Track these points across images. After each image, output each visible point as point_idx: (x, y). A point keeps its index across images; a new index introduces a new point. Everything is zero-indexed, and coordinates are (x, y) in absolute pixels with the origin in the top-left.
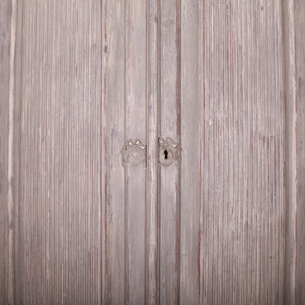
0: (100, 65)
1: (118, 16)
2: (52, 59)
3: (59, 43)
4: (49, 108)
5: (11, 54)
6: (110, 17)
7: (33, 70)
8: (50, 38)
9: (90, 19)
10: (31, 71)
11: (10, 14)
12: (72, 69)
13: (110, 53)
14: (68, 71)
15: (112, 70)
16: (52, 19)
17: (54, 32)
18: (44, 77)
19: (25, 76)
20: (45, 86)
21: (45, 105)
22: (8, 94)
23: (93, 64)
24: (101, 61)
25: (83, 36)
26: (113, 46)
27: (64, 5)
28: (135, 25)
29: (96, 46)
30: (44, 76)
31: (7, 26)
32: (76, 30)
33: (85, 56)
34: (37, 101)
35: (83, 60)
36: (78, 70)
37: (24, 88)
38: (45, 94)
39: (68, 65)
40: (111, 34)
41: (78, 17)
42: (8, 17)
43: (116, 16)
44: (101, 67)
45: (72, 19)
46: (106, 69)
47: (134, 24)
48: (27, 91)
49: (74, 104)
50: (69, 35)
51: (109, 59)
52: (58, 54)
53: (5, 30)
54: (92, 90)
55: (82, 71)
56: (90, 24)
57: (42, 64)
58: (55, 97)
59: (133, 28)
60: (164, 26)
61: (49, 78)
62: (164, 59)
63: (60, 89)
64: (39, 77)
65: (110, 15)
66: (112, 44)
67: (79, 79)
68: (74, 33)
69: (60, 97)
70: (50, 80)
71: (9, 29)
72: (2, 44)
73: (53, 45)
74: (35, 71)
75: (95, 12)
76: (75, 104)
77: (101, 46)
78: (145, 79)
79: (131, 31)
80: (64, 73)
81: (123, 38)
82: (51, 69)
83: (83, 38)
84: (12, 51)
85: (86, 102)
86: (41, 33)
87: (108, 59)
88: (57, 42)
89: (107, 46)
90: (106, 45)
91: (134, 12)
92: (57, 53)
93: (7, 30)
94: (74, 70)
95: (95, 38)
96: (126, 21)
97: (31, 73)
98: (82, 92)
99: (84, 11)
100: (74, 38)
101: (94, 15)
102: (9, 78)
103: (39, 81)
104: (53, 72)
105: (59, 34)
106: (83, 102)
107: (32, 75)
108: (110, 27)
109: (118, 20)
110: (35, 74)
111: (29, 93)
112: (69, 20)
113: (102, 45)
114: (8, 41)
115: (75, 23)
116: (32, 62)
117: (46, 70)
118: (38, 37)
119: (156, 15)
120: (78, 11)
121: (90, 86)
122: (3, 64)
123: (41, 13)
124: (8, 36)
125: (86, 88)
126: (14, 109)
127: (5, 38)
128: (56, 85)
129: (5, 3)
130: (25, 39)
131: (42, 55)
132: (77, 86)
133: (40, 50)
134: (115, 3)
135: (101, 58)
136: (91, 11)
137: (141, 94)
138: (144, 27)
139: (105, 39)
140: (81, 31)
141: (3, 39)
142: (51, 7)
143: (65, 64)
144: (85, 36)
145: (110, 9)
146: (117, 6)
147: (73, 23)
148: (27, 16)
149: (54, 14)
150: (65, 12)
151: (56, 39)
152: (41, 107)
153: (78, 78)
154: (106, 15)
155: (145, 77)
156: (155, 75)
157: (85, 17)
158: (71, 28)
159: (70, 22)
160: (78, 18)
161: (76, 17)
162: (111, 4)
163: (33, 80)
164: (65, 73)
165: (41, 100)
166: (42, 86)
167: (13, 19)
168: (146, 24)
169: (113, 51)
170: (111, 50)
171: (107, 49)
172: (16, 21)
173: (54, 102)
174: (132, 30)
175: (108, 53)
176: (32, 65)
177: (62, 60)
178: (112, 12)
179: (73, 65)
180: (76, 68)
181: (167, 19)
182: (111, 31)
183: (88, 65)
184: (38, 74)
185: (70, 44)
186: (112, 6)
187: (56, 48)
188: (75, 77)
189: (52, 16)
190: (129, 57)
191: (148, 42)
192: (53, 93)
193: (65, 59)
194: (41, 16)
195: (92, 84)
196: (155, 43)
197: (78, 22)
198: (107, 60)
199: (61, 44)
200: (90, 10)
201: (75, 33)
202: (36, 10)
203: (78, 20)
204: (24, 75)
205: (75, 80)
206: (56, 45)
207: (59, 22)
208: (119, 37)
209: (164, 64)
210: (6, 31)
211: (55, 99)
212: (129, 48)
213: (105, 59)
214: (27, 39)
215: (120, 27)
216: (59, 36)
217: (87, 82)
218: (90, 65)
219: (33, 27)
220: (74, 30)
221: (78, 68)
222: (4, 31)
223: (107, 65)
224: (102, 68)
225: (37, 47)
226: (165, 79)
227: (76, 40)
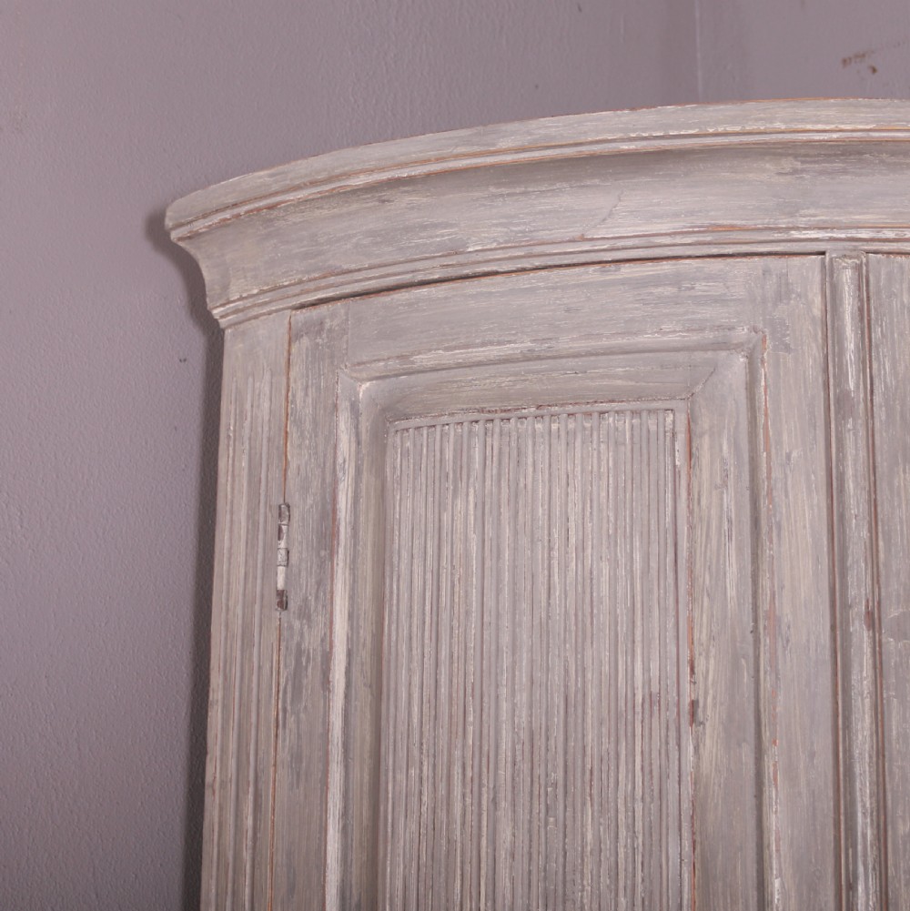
0: (677, 768)
1: (731, 592)
2: (498, 732)
3: (524, 679)
4: (489, 904)
5: (333, 687)
6: (706, 599)
7: (425, 763)
8: (493, 659)
9: (638, 605)
10: (417, 765)
11: (333, 546)
12: (574, 776)
13: (708, 724)
14: (561, 783)
15: (714, 783)
16: (498, 592)
17: (505, 639)
18: (468, 795)
19: (394, 777)
20: (472, 826)
21: (474, 894)
22: (324, 830)
23: (651, 764)
24: (677, 757)
25: (612, 664)
26: (714, 698)
27: (543, 547)
28: (792, 630)
29: (659, 701)
30: (468, 791)
31: (319, 583)
32: (589, 641)
33: (622, 733)
34: (443, 875)
35: (613, 745)
36: (595, 783)
37: (390, 821)
38: (475, 853)
39: (560, 762)
40: (707, 658)
41: (595, 594)
42: (323, 553)
43: (725, 594)
44: (679, 777)
45: (573, 602)
46: (695, 784)
47: (789, 628)
48: (402, 832)
49: (582, 902)
50: (562, 655)
51: (704, 745)
52: (520, 717)
53: (312, 599)
54: (647, 856)
55: (612, 785)
56: (639, 623)
57: (459, 746)
58: (511, 867)
59: (788, 641)
60: (892, 637)
61: (488, 798)
62: (895, 753)
63: (531, 841)
64: (449, 792)
65: (703, 590)
66: (711, 692)
67: (601, 812)
68: (580, 650)
69: (530, 872)
70: (492, 808)
71: (328, 596)
72: (299, 645)
73: (504, 683)
74: (434, 765)
75: (656, 583)
76: (585, 901)
77: (679, 700)
78: (830, 821)
79: (780, 653)
80: (546, 787)
81: (748, 672)
82: (496, 769)
83: (612, 670)
84: (337, 677)
85: (625, 896)
86: (455, 635)
87: (701, 745)
88: (517, 673)
89: (698, 701)
90: (693, 698)
91: (787, 584)
92: (517, 713)
93: (317, 597)
94: (583, 782)
95: (655, 673)
96: (761, 614)
97: (418, 771)
98: (613, 859)
99: (615, 574)
100: (579, 668)
101: (650, 591)
102: (326, 773)
103: (448, 804)
104: (503, 778)
105: (525, 649)
106: (617, 895)
107: (421, 779)
108: (704, 631)
109: (731, 605)
110: (434, 778)
111: (412, 841)
112: (560, 601)
113: (681, 699)
114: (323, 641)
115: (583, 615)
116: (421, 733)
117: (476, 769)
118: (444, 647)
119: (868, 601)
120: (595, 573)
121: (640, 840)
122: (302, 716)
123: (457, 567)
124: (320, 620)
125: (626, 846)
126: (343, 881)
127: (310, 627)
128: (514, 828)
129: (310, 501)
130: (393, 649)
131: (461, 714)
132: (593, 835)
133: (454, 695)
134: (718, 550)
135: (679, 746)
136: (642, 578)
137: (817, 873)
138: (825, 639)
139: (691, 677)
140: (607, 646)
141: (302, 629)
142: (494, 549)
143: (547, 754)
144: (620, 662)
145: (704, 571)
146: (725, 557)
147: (576, 615)
148: (403, 567)
149: (506, 577)
150: (546, 572)
151: (514, 662)
152: (457, 899)
153: (596, 808)
154: (690, 594)
155: (831, 814)
156: (872, 815)
157: (619, 595)
158: (570, 631)
159: (563, 609)
160: (595, 599)
161: (588, 596)
162: (705, 552)
163: (425, 799)
164: (549, 789)
165: (459, 872)
166: (463, 824)
167: (341, 564)
168: (833, 628)
169: (717, 716)
170: (709, 712)
171: (697, 710)
172: (350, 569)
173: (508, 884)
174: (784, 648)
175: (702, 723)
176: (422, 744)
177: (535, 741)
178: (710, 580)
179: (579, 762)
180: (588, 773)
181: (901, 610)
182: (708, 647)
183: (630, 766)
184: (444, 779)
185: (566, 687)
186: (710, 558)
187: (513, 695)
188: (584, 804)
189: (499, 581)
190: (775, 742)
191: (840, 693)
192: (503, 853)
193: (548, 739)
194: (457, 577)
195: (647, 836)
196: (867, 701)
197: (595, 611)
198: (697, 749)
199: (532, 683)
200: (638, 573)
201: (583, 649)
202: (436, 551)
203: (595, 604)
204: (391, 774)
205: (587, 815)
206: (513, 684)
207: (525, 606)
208: (736, 667)
209: (896, 770)
210: (313, 603)
211: (511, 874)
212: (774, 709)
213: (691, 748)
214: (404, 648)
215: (737, 631)
216: (525, 655)
217: (627, 827)
218: (638, 767)
219: (424, 610)
220: (580, 640)
221: (595, 773)
222: (306, 600)
223: (697, 766)
224: (683, 778)
225: (443, 684)
226: (900, 822)
227: (589, 676)
